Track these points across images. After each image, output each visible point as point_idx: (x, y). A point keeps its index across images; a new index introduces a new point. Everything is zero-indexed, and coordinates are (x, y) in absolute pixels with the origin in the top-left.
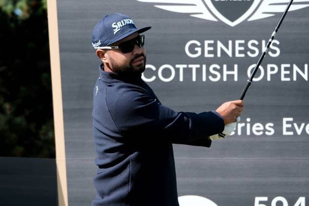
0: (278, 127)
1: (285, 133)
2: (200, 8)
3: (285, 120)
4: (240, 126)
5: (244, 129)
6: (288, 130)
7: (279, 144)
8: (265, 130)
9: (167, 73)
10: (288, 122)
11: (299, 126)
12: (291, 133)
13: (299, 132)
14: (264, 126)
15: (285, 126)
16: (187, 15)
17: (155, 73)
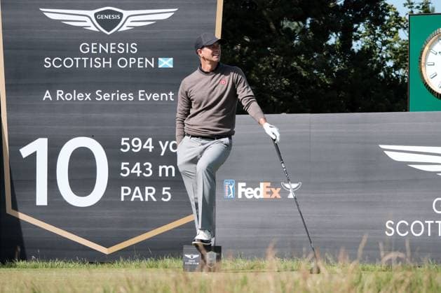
0: (136, 95)
1: (140, 99)
2: (89, 23)
3: (140, 91)
4: (113, 95)
5: (115, 97)
6: (142, 97)
7: (136, 106)
8: (128, 97)
9: (68, 63)
10: (142, 93)
11: (149, 95)
12: (144, 99)
13: (149, 99)
14: (127, 95)
15: (140, 95)
16: (81, 28)
17: (62, 63)
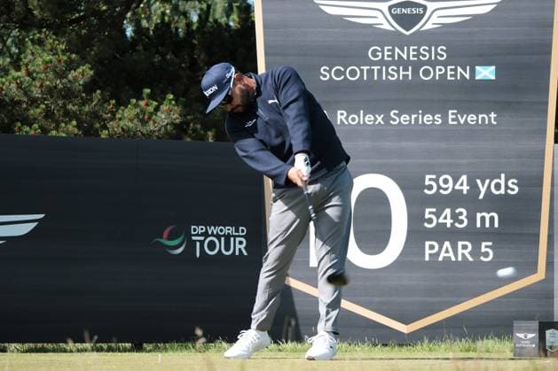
0: (445, 117)
1: (450, 122)
2: (381, 19)
3: (450, 112)
4: (413, 116)
5: (417, 119)
6: (453, 120)
7: (446, 132)
8: (434, 120)
9: (353, 73)
10: (453, 114)
11: (462, 118)
12: (455, 123)
13: (462, 122)
14: (433, 116)
15: (451, 117)
16: (370, 26)
17: (344, 73)
